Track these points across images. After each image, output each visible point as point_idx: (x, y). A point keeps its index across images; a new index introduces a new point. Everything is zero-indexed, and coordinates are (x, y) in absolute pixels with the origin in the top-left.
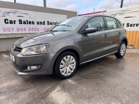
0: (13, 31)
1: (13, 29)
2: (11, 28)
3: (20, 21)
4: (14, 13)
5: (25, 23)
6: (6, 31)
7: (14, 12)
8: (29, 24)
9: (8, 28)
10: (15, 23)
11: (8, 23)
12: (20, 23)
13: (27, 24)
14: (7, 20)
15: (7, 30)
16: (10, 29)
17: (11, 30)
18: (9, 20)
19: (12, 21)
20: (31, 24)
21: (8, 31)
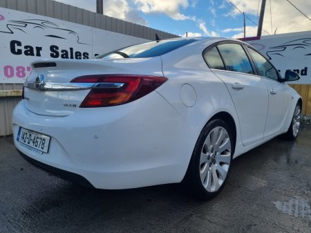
2: (29, 68)
3: (54, 48)
4: (38, 26)
5: (65, 55)
6: (12, 75)
7: (40, 22)
8: (77, 58)
9: (18, 68)
10: (38, 54)
11: (19, 52)
12: (52, 55)
13: (72, 57)
14: (19, 44)
15: (15, 72)
16: (23, 69)
17: (28, 73)
18: (23, 45)
19: (31, 48)
20: (80, 58)
21: (18, 76)
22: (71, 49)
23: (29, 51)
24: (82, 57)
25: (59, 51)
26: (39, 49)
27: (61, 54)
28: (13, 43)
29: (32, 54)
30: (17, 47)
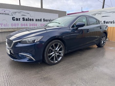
1: (18, 24)
2: (17, 24)
3: (23, 18)
4: (19, 13)
5: (27, 20)
8: (30, 21)
10: (19, 20)
12: (23, 20)
15: (14, 25)
16: (16, 24)
17: (17, 25)
22: (28, 18)
23: (17, 20)
24: (32, 20)
25: (25, 19)
26: (19, 19)
28: (13, 18)
29: (18, 20)
30: (14, 19)
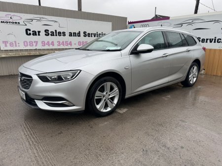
0: (36, 46)
1: (36, 42)
2: (35, 42)
3: (46, 31)
4: (38, 20)
5: (52, 34)
6: (27, 46)
7: (39, 19)
8: (59, 35)
9: (30, 42)
10: (39, 35)
11: (30, 34)
12: (46, 35)
13: (56, 35)
14: (30, 30)
15: (29, 44)
16: (32, 42)
17: (34, 44)
18: (32, 30)
19: (35, 32)
20: (61, 35)
21: (30, 46)
22: (56, 31)
23: (35, 33)
26: (39, 32)
27: (50, 33)
28: (27, 30)
29: (36, 35)
30: (29, 32)
